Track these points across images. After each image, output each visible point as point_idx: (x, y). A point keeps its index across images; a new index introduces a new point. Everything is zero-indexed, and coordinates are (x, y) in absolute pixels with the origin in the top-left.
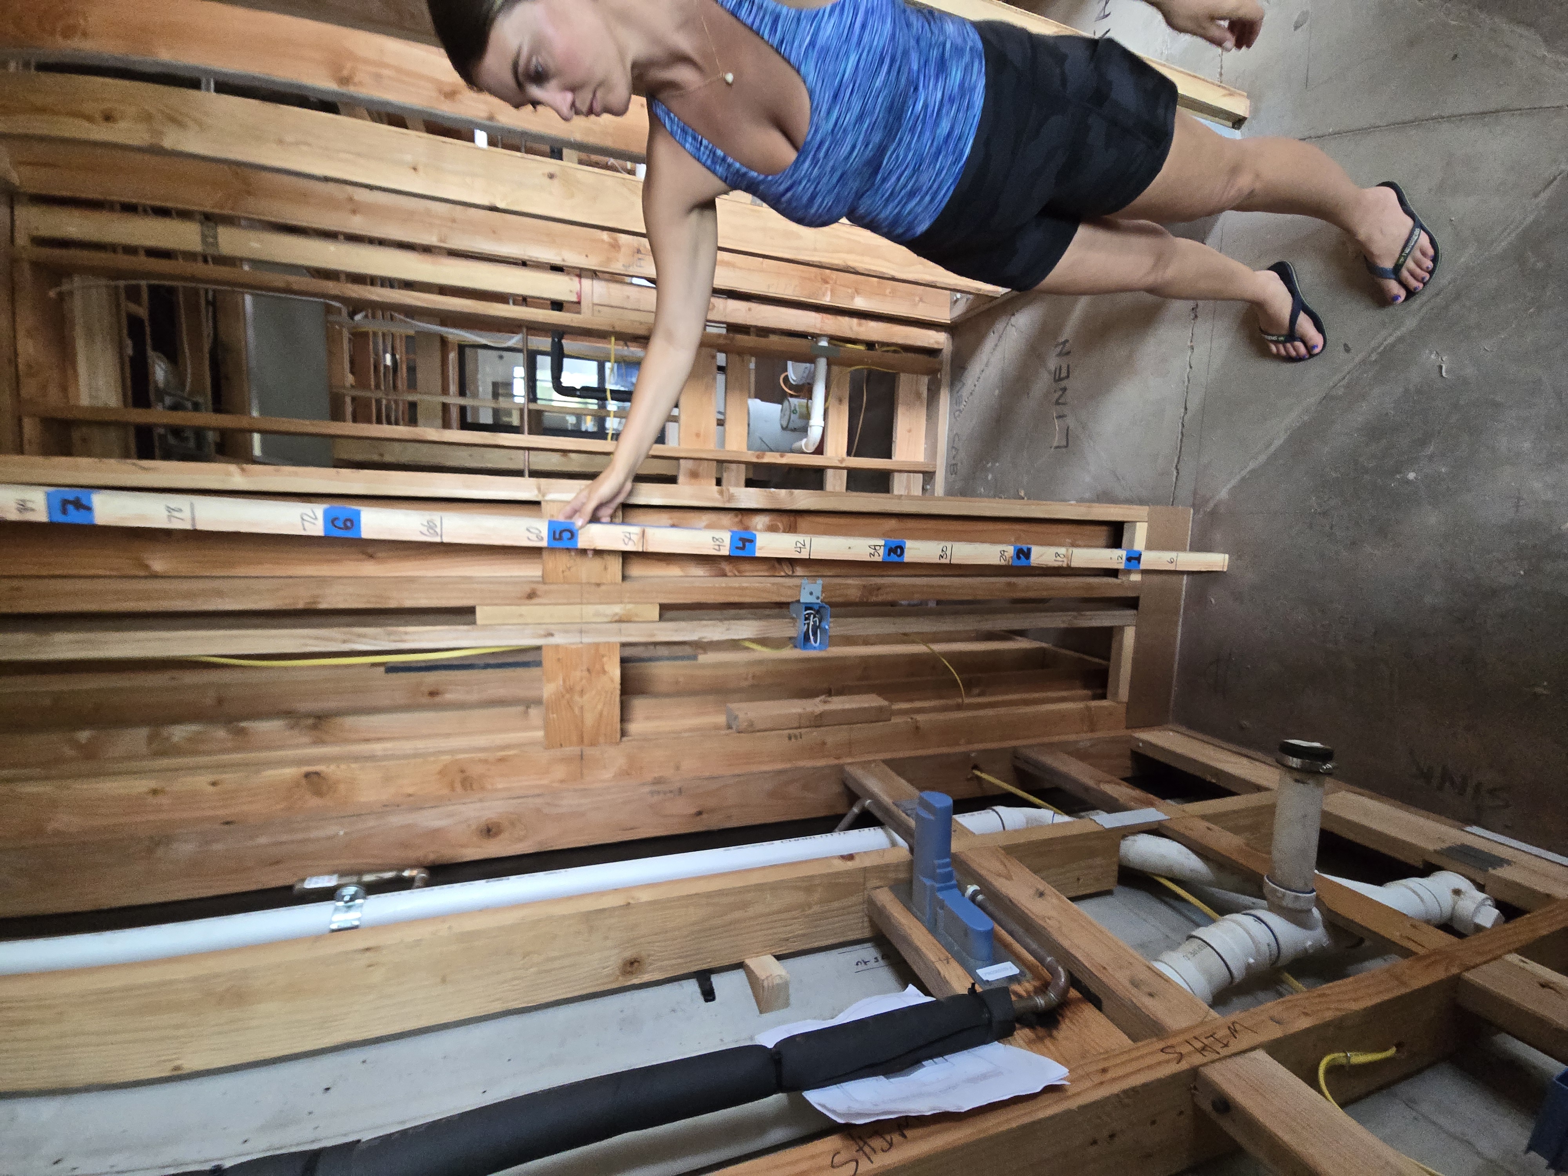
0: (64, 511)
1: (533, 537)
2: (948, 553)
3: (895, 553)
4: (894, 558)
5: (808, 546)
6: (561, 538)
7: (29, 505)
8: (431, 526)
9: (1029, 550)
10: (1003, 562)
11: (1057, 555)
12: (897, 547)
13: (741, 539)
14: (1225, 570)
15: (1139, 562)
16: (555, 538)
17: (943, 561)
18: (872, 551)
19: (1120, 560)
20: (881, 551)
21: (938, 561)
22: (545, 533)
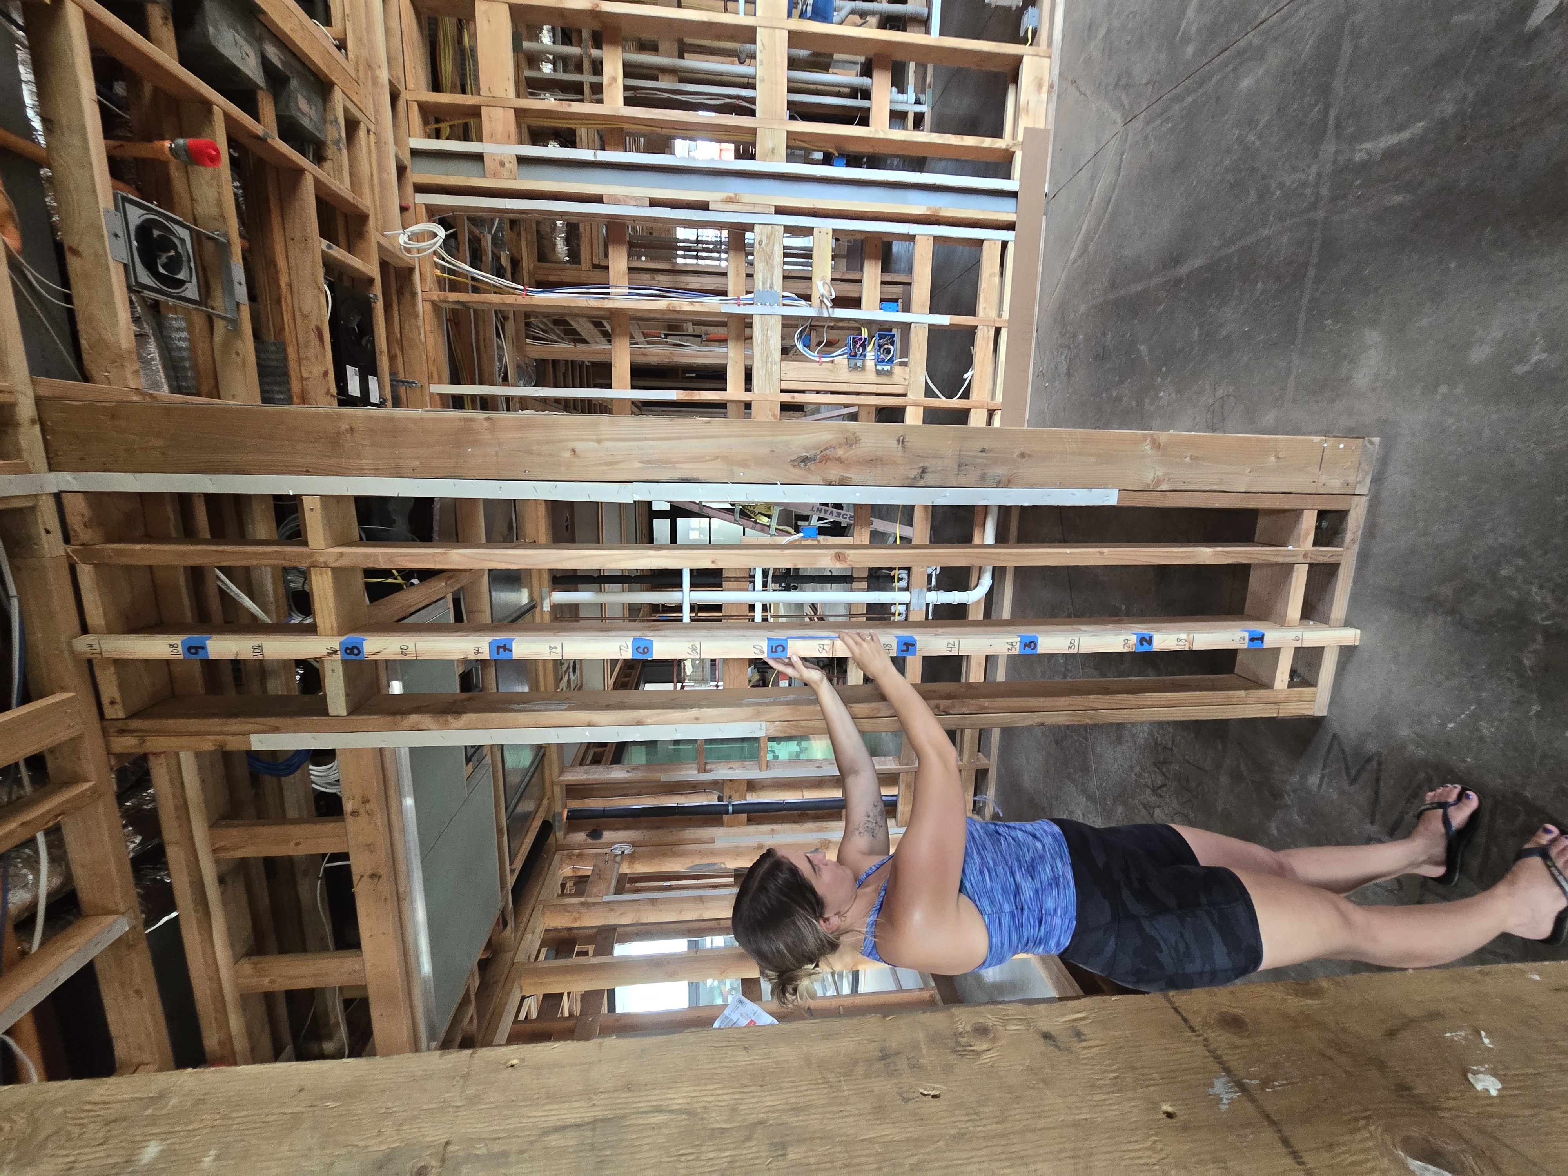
0: (498, 653)
1: (758, 652)
2: (1076, 644)
3: (1030, 647)
4: (1028, 651)
5: (957, 646)
6: (776, 651)
7: (480, 650)
8: (694, 649)
9: (1151, 638)
10: (1126, 650)
11: (1179, 640)
12: (1031, 642)
13: (905, 644)
14: (1357, 644)
15: (1262, 642)
16: (772, 652)
17: (1072, 651)
18: (1010, 647)
19: (1242, 641)
20: (1018, 646)
21: (1067, 651)
22: (765, 649)
